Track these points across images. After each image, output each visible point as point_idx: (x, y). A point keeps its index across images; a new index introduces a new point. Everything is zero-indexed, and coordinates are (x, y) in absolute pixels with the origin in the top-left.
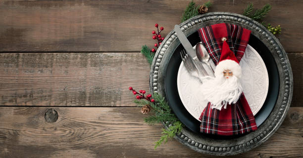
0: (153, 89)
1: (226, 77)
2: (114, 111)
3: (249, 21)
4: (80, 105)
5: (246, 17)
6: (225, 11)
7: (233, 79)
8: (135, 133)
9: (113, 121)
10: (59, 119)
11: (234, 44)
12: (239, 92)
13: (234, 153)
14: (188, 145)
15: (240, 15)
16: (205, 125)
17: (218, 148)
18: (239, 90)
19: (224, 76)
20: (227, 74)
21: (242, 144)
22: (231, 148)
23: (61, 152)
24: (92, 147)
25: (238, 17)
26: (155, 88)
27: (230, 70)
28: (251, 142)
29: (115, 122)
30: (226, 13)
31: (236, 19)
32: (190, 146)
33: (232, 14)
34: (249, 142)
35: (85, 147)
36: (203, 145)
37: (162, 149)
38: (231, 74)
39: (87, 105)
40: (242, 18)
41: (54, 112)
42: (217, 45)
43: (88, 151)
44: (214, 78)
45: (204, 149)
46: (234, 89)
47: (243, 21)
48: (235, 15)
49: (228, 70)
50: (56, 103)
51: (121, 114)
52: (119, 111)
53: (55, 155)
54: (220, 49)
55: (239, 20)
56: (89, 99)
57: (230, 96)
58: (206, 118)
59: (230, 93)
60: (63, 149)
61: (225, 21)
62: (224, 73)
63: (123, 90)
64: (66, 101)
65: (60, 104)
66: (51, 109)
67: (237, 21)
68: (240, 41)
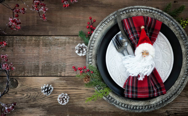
0: (89, 63)
1: (143, 56)
2: (60, 80)
3: (161, 13)
4: (34, 75)
5: (158, 10)
6: (142, 5)
8: (76, 95)
9: (60, 87)
10: (19, 85)
11: (149, 32)
12: (152, 67)
13: (148, 111)
14: (114, 104)
15: (154, 8)
16: (128, 92)
17: (136, 106)
18: (152, 65)
19: (143, 55)
20: (145, 53)
21: (154, 104)
22: (145, 106)
23: (21, 110)
24: (43, 106)
25: (152, 10)
26: (91, 62)
27: (147, 51)
28: (160, 102)
29: (61, 88)
30: (143, 7)
31: (151, 11)
32: (116, 105)
33: (147, 8)
34: (159, 102)
35: (39, 106)
36: (125, 105)
37: (95, 107)
38: (147, 54)
39: (40, 75)
40: (155, 10)
41: (14, 80)
43: (41, 109)
44: (134, 56)
45: (125, 108)
46: (149, 65)
47: (156, 12)
48: (150, 8)
49: (146, 51)
50: (16, 74)
51: (65, 81)
52: (64, 80)
53: (15, 113)
54: (138, 35)
55: (153, 12)
56: (42, 71)
57: (146, 70)
58: (128, 87)
59: (146, 67)
60: (22, 108)
61: (142, 13)
62: (143, 53)
63: (67, 64)
64: (24, 72)
65: (19, 74)
66: (13, 78)
67: (152, 13)
68: (153, 29)
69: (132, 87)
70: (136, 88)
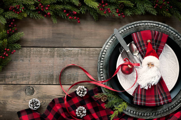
1: (149, 67)
2: (73, 88)
3: (167, 27)
4: (49, 84)
5: (164, 24)
6: (149, 20)
7: (154, 69)
10: (35, 93)
11: (156, 44)
13: (155, 117)
15: (160, 23)
16: (137, 99)
17: (144, 113)
19: (148, 66)
20: (150, 65)
21: (161, 111)
22: (153, 113)
25: (159, 24)
26: (101, 72)
27: (152, 63)
28: (167, 110)
30: (150, 22)
31: (157, 25)
32: (125, 112)
33: (154, 22)
34: (166, 110)
36: (133, 112)
38: (153, 65)
39: (54, 84)
40: (161, 25)
41: (31, 88)
42: (144, 45)
46: (155, 75)
47: (162, 27)
48: (157, 22)
49: (151, 63)
50: (32, 82)
54: (146, 48)
55: (160, 26)
56: (56, 80)
57: (153, 80)
58: (137, 95)
61: (149, 27)
62: (148, 64)
63: (79, 74)
64: (39, 81)
65: (35, 83)
66: (30, 86)
67: (158, 27)
68: (160, 42)
69: (141, 95)
70: (145, 96)
